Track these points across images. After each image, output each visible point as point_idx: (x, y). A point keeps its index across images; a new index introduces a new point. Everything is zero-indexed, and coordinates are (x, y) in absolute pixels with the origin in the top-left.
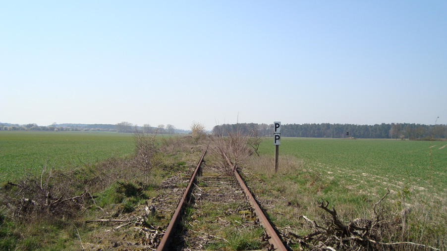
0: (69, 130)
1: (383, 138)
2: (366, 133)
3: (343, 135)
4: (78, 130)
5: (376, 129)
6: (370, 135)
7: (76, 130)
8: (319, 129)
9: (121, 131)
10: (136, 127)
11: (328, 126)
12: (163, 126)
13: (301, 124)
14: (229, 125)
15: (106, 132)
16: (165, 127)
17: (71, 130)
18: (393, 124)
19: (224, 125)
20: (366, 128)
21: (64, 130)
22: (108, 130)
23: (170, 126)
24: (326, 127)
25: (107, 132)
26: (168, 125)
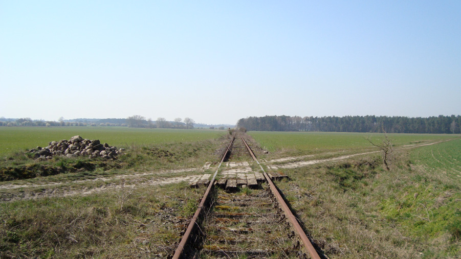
0: (72, 125)
1: (443, 133)
2: (421, 127)
3: (393, 130)
4: (83, 126)
5: (433, 122)
6: (427, 129)
7: (81, 125)
8: (363, 122)
9: (132, 126)
10: (150, 121)
11: (374, 119)
12: (180, 119)
13: (341, 117)
14: (257, 118)
15: (117, 127)
16: (183, 121)
17: (74, 125)
18: (453, 116)
19: (251, 118)
20: (420, 121)
21: (66, 124)
22: (120, 125)
23: (188, 120)
24: (371, 119)
25: (119, 127)
26: (186, 119)
